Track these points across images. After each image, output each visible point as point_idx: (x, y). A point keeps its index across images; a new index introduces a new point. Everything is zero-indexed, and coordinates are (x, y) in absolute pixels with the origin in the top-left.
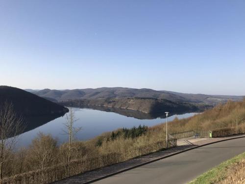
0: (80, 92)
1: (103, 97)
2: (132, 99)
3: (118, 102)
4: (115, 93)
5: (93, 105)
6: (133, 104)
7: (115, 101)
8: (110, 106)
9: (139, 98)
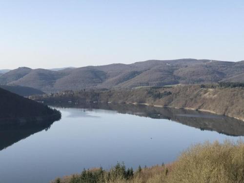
0: (95, 74)
1: (148, 84)
2: (212, 87)
3: (177, 94)
4: (175, 73)
5: (120, 102)
6: (212, 100)
7: (170, 93)
8: (159, 105)
9: (228, 85)
